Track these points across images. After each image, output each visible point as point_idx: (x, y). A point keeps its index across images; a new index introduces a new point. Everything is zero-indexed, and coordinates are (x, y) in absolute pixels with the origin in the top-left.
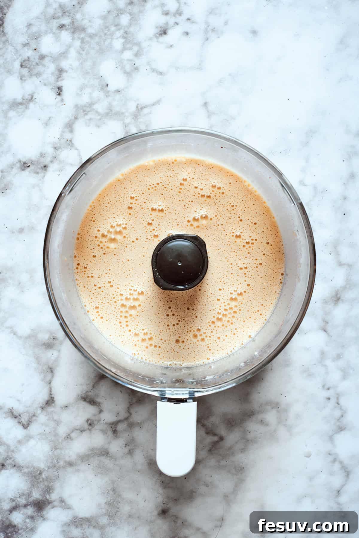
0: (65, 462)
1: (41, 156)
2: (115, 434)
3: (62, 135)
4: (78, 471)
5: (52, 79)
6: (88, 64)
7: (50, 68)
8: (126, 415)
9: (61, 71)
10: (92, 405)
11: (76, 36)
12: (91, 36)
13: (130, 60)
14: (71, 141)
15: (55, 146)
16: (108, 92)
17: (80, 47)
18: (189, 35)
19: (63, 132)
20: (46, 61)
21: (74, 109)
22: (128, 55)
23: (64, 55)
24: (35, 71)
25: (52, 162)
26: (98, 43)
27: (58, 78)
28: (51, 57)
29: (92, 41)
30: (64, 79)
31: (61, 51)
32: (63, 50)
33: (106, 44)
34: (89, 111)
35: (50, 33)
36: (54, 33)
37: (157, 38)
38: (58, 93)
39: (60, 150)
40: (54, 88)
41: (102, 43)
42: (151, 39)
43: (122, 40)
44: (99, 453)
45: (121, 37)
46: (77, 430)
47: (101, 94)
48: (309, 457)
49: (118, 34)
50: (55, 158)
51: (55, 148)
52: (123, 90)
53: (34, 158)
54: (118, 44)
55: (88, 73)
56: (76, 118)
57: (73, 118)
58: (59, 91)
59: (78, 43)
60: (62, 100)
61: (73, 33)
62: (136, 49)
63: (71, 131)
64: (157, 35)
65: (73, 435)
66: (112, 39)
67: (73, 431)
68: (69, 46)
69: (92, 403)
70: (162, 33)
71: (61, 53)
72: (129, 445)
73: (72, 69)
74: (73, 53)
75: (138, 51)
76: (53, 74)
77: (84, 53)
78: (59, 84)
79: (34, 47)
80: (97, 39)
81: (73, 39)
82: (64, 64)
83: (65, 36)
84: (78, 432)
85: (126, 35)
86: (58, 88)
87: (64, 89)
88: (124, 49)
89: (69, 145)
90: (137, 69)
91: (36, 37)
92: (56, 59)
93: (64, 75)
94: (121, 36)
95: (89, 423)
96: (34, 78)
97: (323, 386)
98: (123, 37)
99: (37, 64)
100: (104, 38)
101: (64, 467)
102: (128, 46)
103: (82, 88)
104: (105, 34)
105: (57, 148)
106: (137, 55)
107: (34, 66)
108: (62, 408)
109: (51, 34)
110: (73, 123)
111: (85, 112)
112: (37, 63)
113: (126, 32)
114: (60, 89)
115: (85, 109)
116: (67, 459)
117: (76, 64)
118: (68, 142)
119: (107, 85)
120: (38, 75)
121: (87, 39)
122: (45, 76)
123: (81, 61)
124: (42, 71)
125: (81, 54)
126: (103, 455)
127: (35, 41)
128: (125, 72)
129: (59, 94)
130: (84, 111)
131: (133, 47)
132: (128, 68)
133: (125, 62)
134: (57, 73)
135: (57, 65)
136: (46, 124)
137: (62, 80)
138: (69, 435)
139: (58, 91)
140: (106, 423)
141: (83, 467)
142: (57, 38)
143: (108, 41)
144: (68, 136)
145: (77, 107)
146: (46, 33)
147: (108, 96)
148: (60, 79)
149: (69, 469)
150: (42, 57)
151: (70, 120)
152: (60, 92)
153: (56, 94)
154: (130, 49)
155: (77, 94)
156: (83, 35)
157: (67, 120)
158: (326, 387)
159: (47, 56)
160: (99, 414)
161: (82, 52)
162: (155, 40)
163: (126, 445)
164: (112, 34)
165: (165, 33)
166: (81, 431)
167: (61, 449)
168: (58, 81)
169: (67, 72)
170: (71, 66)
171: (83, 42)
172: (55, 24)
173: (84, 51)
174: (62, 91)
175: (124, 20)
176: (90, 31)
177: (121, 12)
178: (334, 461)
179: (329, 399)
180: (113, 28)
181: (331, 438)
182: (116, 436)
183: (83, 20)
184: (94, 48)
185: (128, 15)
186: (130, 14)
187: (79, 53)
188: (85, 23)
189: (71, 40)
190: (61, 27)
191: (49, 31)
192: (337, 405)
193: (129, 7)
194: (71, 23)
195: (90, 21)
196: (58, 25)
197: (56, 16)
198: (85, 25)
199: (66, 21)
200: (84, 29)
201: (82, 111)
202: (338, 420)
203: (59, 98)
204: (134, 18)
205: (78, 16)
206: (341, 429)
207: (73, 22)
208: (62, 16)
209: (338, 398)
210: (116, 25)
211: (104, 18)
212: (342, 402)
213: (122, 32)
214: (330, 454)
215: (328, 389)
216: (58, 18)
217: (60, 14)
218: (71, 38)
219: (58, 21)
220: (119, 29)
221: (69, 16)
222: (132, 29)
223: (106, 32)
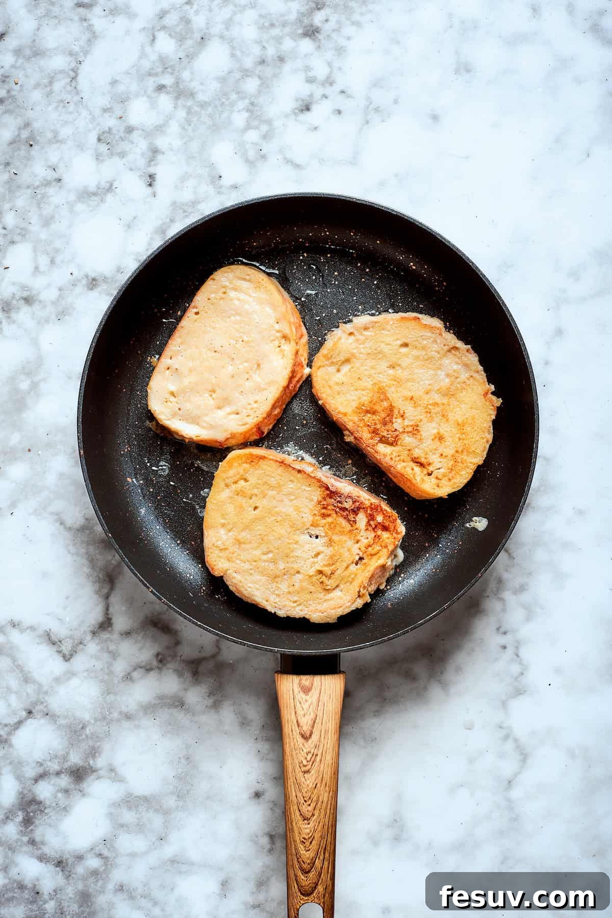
0: (121, 713)
1: (118, 271)
2: (196, 677)
3: (150, 244)
4: (138, 727)
5: (142, 162)
6: (194, 146)
7: (140, 145)
8: (215, 650)
9: (155, 151)
10: (165, 632)
11: (180, 102)
12: (203, 105)
13: (256, 144)
16: (221, 187)
17: (185, 120)
18: (342, 114)
19: (152, 239)
20: (135, 135)
22: (253, 136)
23: (160, 129)
24: (119, 149)
26: (210, 116)
27: (151, 161)
28: (143, 130)
29: (203, 112)
30: (158, 164)
31: (157, 123)
32: (161, 122)
33: (222, 118)
34: (192, 212)
35: (143, 96)
36: (149, 97)
37: (295, 114)
38: (149, 183)
40: (143, 174)
41: (217, 116)
42: (287, 116)
43: (245, 115)
44: (171, 703)
45: (245, 110)
46: (141, 667)
47: (211, 190)
48: (470, 729)
49: (241, 105)
52: (241, 185)
53: (108, 274)
54: (239, 119)
55: (193, 157)
56: (172, 221)
57: (168, 220)
58: (151, 180)
59: (182, 114)
60: (154, 194)
61: (177, 98)
62: (264, 128)
64: (296, 111)
65: (135, 675)
66: (232, 112)
67: (135, 669)
68: (170, 117)
69: (166, 630)
70: (304, 108)
71: (157, 125)
72: (214, 695)
73: (171, 150)
74: (174, 128)
75: (267, 132)
76: (143, 155)
77: (190, 129)
78: (152, 170)
79: (120, 114)
80: (210, 110)
81: (175, 107)
82: (161, 142)
83: (165, 101)
84: (143, 670)
85: (252, 107)
86: (150, 176)
87: (157, 177)
88: (248, 127)
90: (263, 157)
91: (123, 100)
92: (149, 134)
93: (160, 157)
94: (244, 108)
95: (159, 658)
96: (116, 159)
97: (498, 629)
98: (248, 110)
99: (122, 139)
100: (220, 109)
101: (118, 720)
102: (255, 123)
103: (184, 178)
104: (223, 104)
106: (266, 137)
107: (117, 141)
108: (122, 635)
109: (145, 99)
110: (168, 227)
111: (186, 214)
112: (121, 138)
113: (252, 104)
114: (151, 176)
115: (186, 208)
116: (124, 709)
117: (177, 143)
119: (221, 177)
120: (122, 155)
121: (196, 109)
122: (131, 157)
123: (185, 139)
124: (128, 149)
125: (186, 130)
126: (176, 707)
127: (121, 105)
128: (247, 161)
129: (150, 185)
130: (185, 211)
131: (261, 125)
132: (251, 154)
133: (248, 146)
134: (150, 153)
135: (150, 143)
136: (129, 226)
137: (156, 165)
138: (129, 674)
139: (149, 181)
140: (184, 661)
141: (146, 722)
142: (153, 104)
143: (225, 115)
145: (174, 203)
146: (137, 95)
147: (219, 193)
148: (153, 163)
149: (126, 724)
150: (130, 130)
151: (164, 223)
152: (153, 182)
153: (146, 184)
154: (257, 128)
155: (176, 187)
156: (189, 103)
157: (159, 222)
158: (502, 630)
159: (137, 129)
160: (175, 646)
161: (186, 127)
162: (293, 117)
163: (210, 694)
164: (232, 105)
165: (308, 109)
166: (147, 670)
167: (116, 694)
168: (149, 166)
169: (163, 153)
170: (170, 146)
171: (189, 112)
172: (151, 83)
173: (190, 125)
174: (154, 181)
175: (251, 85)
176: (201, 97)
177: (246, 73)
178: (506, 737)
179: (504, 647)
180: (234, 96)
181: (504, 704)
182: (196, 680)
183: (191, 80)
184: (205, 123)
185: (257, 79)
186: (260, 77)
187: (183, 128)
188: (195, 85)
189: (173, 109)
190: (159, 89)
191: (143, 93)
192: (515, 657)
193: (260, 68)
194: (174, 84)
195: (202, 84)
196: (155, 85)
197: (154, 72)
198: (194, 88)
199: (167, 80)
200: (192, 95)
201: (181, 211)
202: (516, 678)
203: (149, 190)
204: (265, 84)
205: (186, 75)
206: (519, 692)
207: (178, 83)
208: (163, 72)
209: (517, 648)
210: (238, 93)
211: (223, 80)
212: (523, 652)
213: (247, 101)
214: (501, 727)
215: (505, 633)
216: (156, 75)
217: (160, 70)
218: (173, 105)
219: (156, 79)
220: (243, 98)
221: (172, 74)
222: (261, 100)
223: (224, 100)
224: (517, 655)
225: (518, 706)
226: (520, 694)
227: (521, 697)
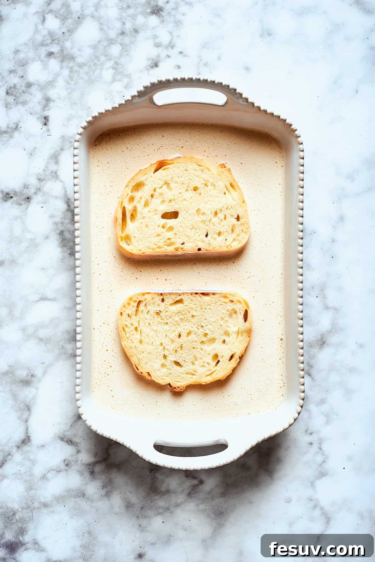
0: (40, 503)
1: (25, 187)
2: (93, 475)
3: (47, 167)
4: (53, 512)
5: (38, 108)
6: (77, 94)
7: (36, 97)
8: (105, 456)
9: (48, 100)
10: (69, 445)
11: (64, 64)
12: (81, 66)
13: (120, 92)
14: (56, 173)
15: (40, 177)
17: (69, 77)
18: (181, 68)
19: (48, 163)
20: (33, 89)
21: (61, 140)
22: (118, 86)
23: (51, 83)
24: (21, 99)
25: (35, 193)
26: (87, 73)
28: (38, 85)
29: (81, 70)
30: (50, 109)
31: (49, 80)
32: (50, 79)
33: (95, 74)
35: (38, 61)
36: (42, 61)
37: (147, 69)
38: (44, 123)
39: (44, 182)
40: (40, 117)
41: (92, 73)
42: (141, 71)
43: (112, 71)
44: (76, 494)
45: (111, 68)
46: (53, 470)
48: (289, 503)
49: (109, 64)
50: (39, 190)
51: (40, 179)
54: (108, 74)
55: (76, 103)
56: (62, 149)
57: (59, 149)
58: (46, 121)
59: (66, 72)
60: (48, 130)
61: (62, 61)
62: (126, 80)
63: (57, 163)
64: (148, 67)
65: (49, 475)
66: (102, 69)
67: (49, 471)
68: (57, 75)
69: (70, 443)
70: (154, 65)
71: (49, 81)
72: (106, 487)
73: (59, 99)
74: (61, 82)
75: (128, 83)
76: (39, 103)
77: (73, 83)
78: (46, 113)
79: (21, 74)
80: (86, 69)
81: (61, 68)
82: (52, 93)
83: (54, 63)
84: (54, 472)
85: (116, 66)
86: (45, 118)
87: (50, 119)
88: (114, 80)
89: (54, 177)
91: (24, 64)
92: (43, 88)
93: (51, 104)
94: (111, 67)
95: (66, 463)
96: (20, 107)
97: (306, 431)
98: (114, 68)
99: (24, 92)
100: (93, 67)
101: (38, 508)
102: (119, 77)
103: (69, 119)
104: (95, 64)
105: (41, 180)
106: (127, 87)
107: (20, 93)
108: (38, 447)
109: (39, 62)
110: (59, 154)
113: (116, 63)
114: (46, 118)
115: (71, 140)
116: (43, 500)
117: (64, 93)
118: (53, 174)
120: (24, 103)
121: (76, 68)
122: (31, 105)
123: (69, 91)
124: (28, 99)
125: (70, 84)
126: (80, 497)
127: (22, 68)
129: (45, 124)
130: (71, 142)
131: (124, 78)
132: (117, 99)
133: (114, 94)
134: (44, 102)
135: (44, 94)
136: (31, 155)
137: (48, 110)
138: (45, 475)
140: (83, 464)
141: (59, 508)
142: (45, 66)
143: (97, 72)
144: (53, 167)
145: (63, 138)
146: (34, 60)
148: (46, 108)
149: (44, 511)
150: (29, 85)
151: (56, 151)
153: (42, 124)
154: (120, 80)
155: (64, 125)
156: (71, 64)
157: (53, 151)
158: (309, 431)
159: (34, 84)
160: (77, 454)
161: (70, 81)
162: (146, 72)
163: (103, 486)
164: (102, 65)
165: (156, 66)
166: (58, 472)
167: (36, 489)
168: (44, 110)
169: (54, 101)
170: (58, 96)
171: (71, 71)
172: (43, 51)
173: (72, 80)
174: (48, 121)
175: (115, 50)
176: (80, 60)
177: (111, 42)
178: (315, 507)
179: (311, 444)
180: (103, 58)
181: (312, 484)
182: (93, 478)
183: (72, 48)
184: (83, 78)
185: (119, 45)
186: (121, 44)
187: (68, 82)
188: (75, 51)
189: (60, 69)
190: (49, 55)
191: (37, 59)
192: (319, 450)
193: (121, 37)
194: (60, 51)
195: (79, 50)
196: (46, 53)
197: (45, 43)
198: (74, 54)
199: (55, 49)
200: (72, 58)
201: (68, 142)
202: (320, 465)
203: (45, 128)
204: (125, 48)
205: (68, 44)
206: (322, 475)
207: (62, 50)
208: (51, 43)
209: (320, 444)
210: (106, 56)
211: (95, 47)
212: (324, 447)
213: (112, 62)
214: (311, 500)
215: (311, 434)
216: (47, 45)
217: (49, 41)
218: (60, 67)
219: (47, 48)
220: (110, 59)
221: (58, 44)
222: (122, 60)
223: (96, 61)
224: (321, 449)
225: (321, 484)
226: (324, 476)
227: (324, 478)
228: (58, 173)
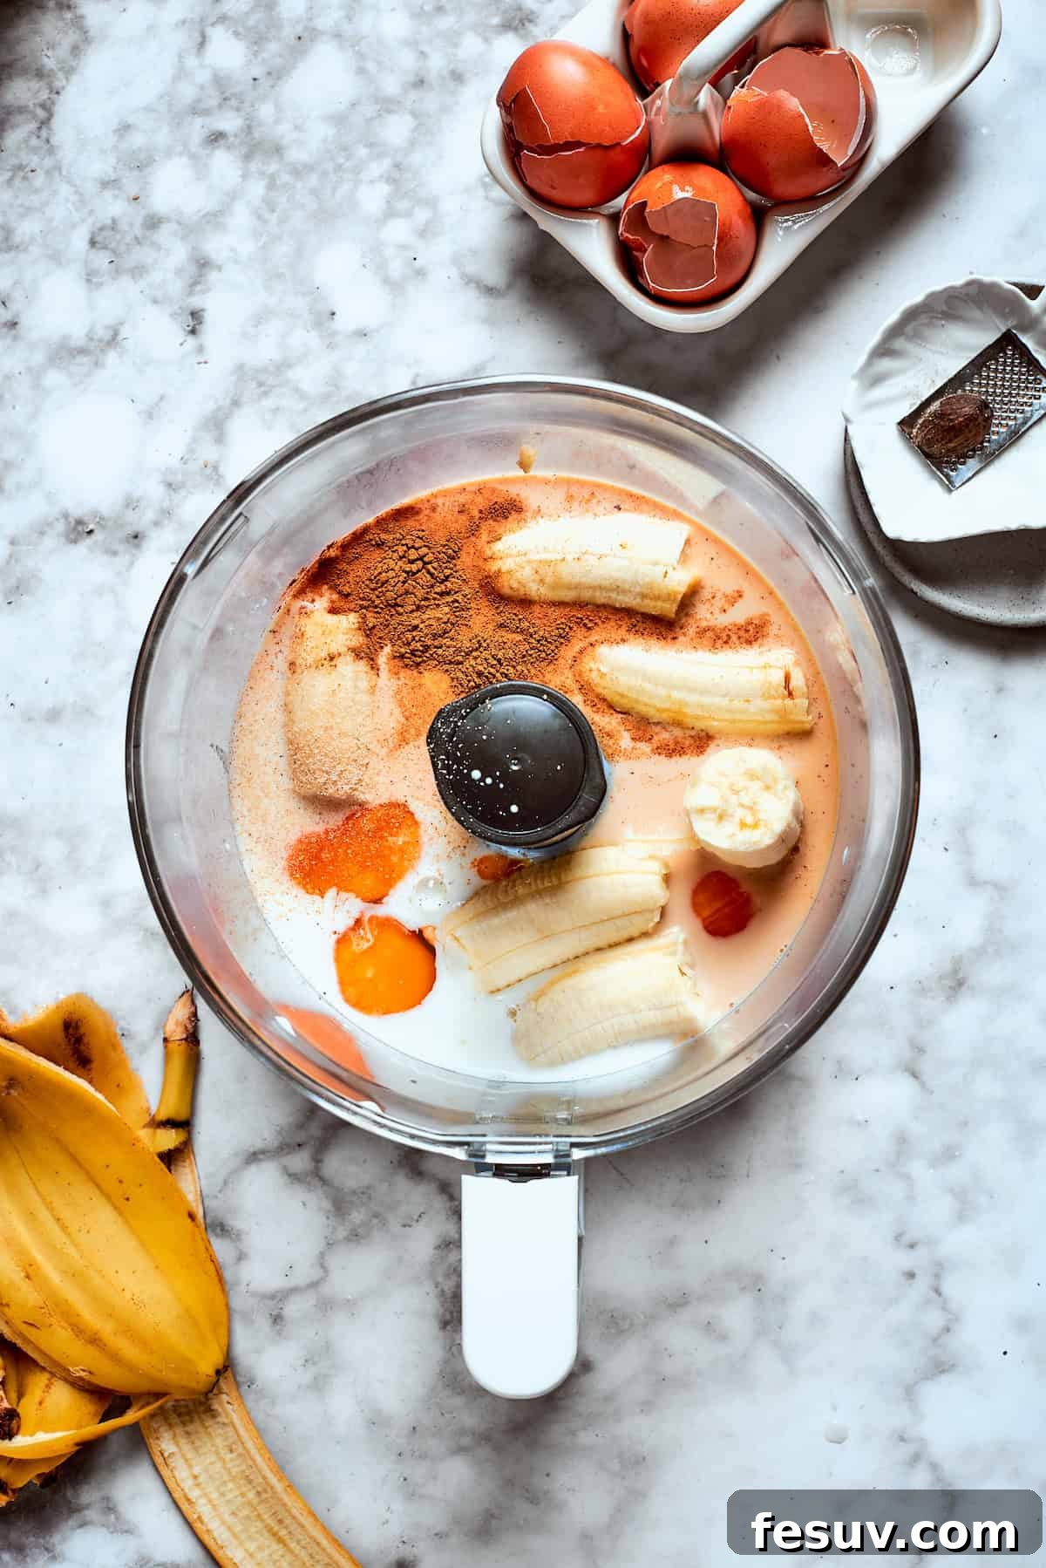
1: (127, 506)
2: (278, 1327)
3: (191, 451)
5: (176, 286)
6: (283, 250)
7: (174, 253)
8: (316, 1274)
9: (203, 265)
10: (217, 1236)
11: (253, 166)
12: (298, 171)
13: (404, 247)
14: (216, 468)
15: (170, 479)
16: (334, 334)
17: (264, 200)
19: (195, 440)
20: (164, 234)
21: (234, 378)
22: (398, 231)
23: (215, 219)
24: (130, 261)
25: (156, 524)
26: (315, 192)
27: (194, 284)
28: (179, 223)
29: (299, 185)
30: (208, 290)
31: (208, 209)
32: (212, 205)
33: (338, 196)
34: (273, 387)
35: (181, 154)
36: (192, 156)
37: (486, 187)
38: (190, 328)
39: (183, 493)
40: (180, 311)
41: (328, 192)
42: (466, 191)
43: (384, 189)
45: (383, 180)
47: (313, 338)
48: (840, 1443)
49: (378, 168)
50: (167, 513)
51: (170, 485)
52: (377, 331)
53: (105, 510)
54: (373, 197)
55: (280, 276)
56: (236, 403)
57: (228, 401)
58: (195, 322)
59: (257, 189)
60: (200, 349)
61: (248, 157)
62: (422, 215)
63: (220, 439)
64: (487, 180)
66: (357, 183)
68: (233, 196)
69: (218, 1230)
71: (208, 213)
72: (314, 1364)
73: (236, 261)
74: (241, 218)
75: (428, 223)
76: (179, 272)
77: (274, 218)
78: (196, 302)
79: (133, 194)
80: (313, 180)
81: (245, 176)
82: (215, 246)
83: (224, 164)
85: (398, 175)
86: (192, 314)
87: (208, 317)
88: (390, 213)
89: (209, 478)
90: (421, 273)
91: (141, 164)
92: (193, 228)
93: (213, 276)
94: (381, 177)
96: (125, 281)
97: (898, 1237)
98: (391, 180)
99: (138, 241)
100: (332, 177)
102: (403, 205)
103: (260, 318)
104: (339, 168)
105: (174, 487)
106: (424, 233)
107: (128, 244)
109: (184, 160)
110: (227, 417)
111: (262, 389)
112: (136, 238)
113: (397, 166)
114: (196, 315)
115: (262, 377)
117: (247, 248)
118: (208, 471)
119: (333, 314)
120: (138, 271)
121: (285, 178)
122: (156, 276)
123: (264, 239)
124: (150, 261)
125: (265, 221)
127: (136, 173)
128: (386, 281)
129: (193, 332)
130: (261, 384)
131: (417, 210)
132: (396, 268)
133: (389, 252)
134: (193, 269)
135: (193, 248)
136: (150, 416)
137: (204, 292)
139: (191, 324)
140: (254, 1295)
142: (200, 167)
143: (346, 188)
144: (208, 452)
145: (240, 368)
146: (169, 153)
147: (331, 346)
148: (198, 288)
150: (153, 223)
151: (219, 409)
152: (197, 327)
153: (185, 330)
154: (408, 214)
155: (245, 335)
156: (273, 167)
157: (211, 406)
158: (906, 1239)
159: (169, 220)
160: (236, 1264)
161: (267, 215)
162: (481, 192)
163: (306, 1361)
164: (357, 170)
168: (191, 293)
169: (219, 268)
170: (231, 254)
171: (272, 185)
172: (197, 129)
173: (273, 211)
174: (201, 323)
175: (396, 129)
176: (295, 155)
177: (388, 105)
178: (916, 1459)
179: (911, 1275)
180: (363, 152)
181: (909, 1393)
182: (279, 1333)
183: (277, 122)
184: (303, 206)
185: (408, 118)
186: (414, 115)
187: (260, 217)
188: (284, 131)
189: (240, 180)
190: (212, 140)
191: (179, 149)
192: (933, 1295)
193: (413, 95)
194: (242, 130)
195: (297, 128)
196: (205, 132)
197: (202, 106)
198: (282, 137)
199: (229, 123)
200: (278, 150)
201: (254, 385)
202: (935, 1340)
203: (191, 341)
204: (424, 128)
205: (266, 111)
206: (940, 1367)
207: (249, 127)
208: (220, 106)
209: (937, 1276)
210: (371, 145)
211: (339, 120)
212: (951, 1287)
213: (386, 163)
214: (902, 1439)
215: (912, 1246)
216: (206, 112)
217: (214, 102)
218: (240, 172)
219: (207, 120)
220: (380, 156)
221: (238, 109)
222: (416, 158)
223: (341, 161)
224: (938, 1292)
225: (939, 1396)
226: (943, 1371)
227: (944, 1378)
228: (222, 470)
